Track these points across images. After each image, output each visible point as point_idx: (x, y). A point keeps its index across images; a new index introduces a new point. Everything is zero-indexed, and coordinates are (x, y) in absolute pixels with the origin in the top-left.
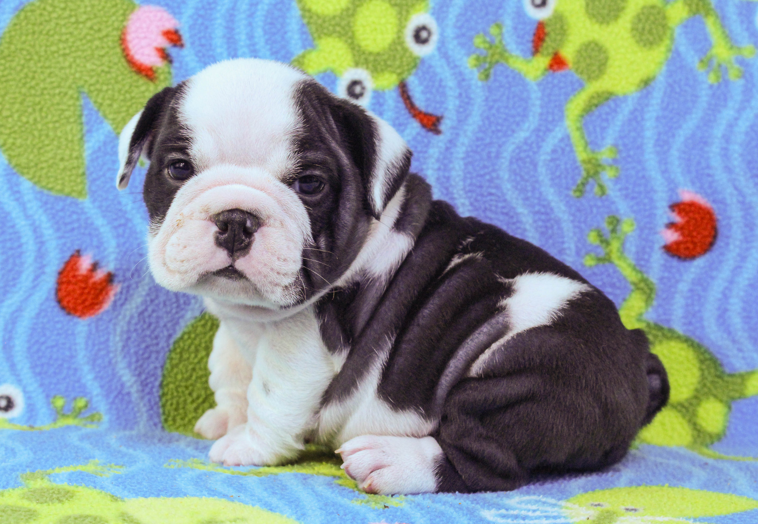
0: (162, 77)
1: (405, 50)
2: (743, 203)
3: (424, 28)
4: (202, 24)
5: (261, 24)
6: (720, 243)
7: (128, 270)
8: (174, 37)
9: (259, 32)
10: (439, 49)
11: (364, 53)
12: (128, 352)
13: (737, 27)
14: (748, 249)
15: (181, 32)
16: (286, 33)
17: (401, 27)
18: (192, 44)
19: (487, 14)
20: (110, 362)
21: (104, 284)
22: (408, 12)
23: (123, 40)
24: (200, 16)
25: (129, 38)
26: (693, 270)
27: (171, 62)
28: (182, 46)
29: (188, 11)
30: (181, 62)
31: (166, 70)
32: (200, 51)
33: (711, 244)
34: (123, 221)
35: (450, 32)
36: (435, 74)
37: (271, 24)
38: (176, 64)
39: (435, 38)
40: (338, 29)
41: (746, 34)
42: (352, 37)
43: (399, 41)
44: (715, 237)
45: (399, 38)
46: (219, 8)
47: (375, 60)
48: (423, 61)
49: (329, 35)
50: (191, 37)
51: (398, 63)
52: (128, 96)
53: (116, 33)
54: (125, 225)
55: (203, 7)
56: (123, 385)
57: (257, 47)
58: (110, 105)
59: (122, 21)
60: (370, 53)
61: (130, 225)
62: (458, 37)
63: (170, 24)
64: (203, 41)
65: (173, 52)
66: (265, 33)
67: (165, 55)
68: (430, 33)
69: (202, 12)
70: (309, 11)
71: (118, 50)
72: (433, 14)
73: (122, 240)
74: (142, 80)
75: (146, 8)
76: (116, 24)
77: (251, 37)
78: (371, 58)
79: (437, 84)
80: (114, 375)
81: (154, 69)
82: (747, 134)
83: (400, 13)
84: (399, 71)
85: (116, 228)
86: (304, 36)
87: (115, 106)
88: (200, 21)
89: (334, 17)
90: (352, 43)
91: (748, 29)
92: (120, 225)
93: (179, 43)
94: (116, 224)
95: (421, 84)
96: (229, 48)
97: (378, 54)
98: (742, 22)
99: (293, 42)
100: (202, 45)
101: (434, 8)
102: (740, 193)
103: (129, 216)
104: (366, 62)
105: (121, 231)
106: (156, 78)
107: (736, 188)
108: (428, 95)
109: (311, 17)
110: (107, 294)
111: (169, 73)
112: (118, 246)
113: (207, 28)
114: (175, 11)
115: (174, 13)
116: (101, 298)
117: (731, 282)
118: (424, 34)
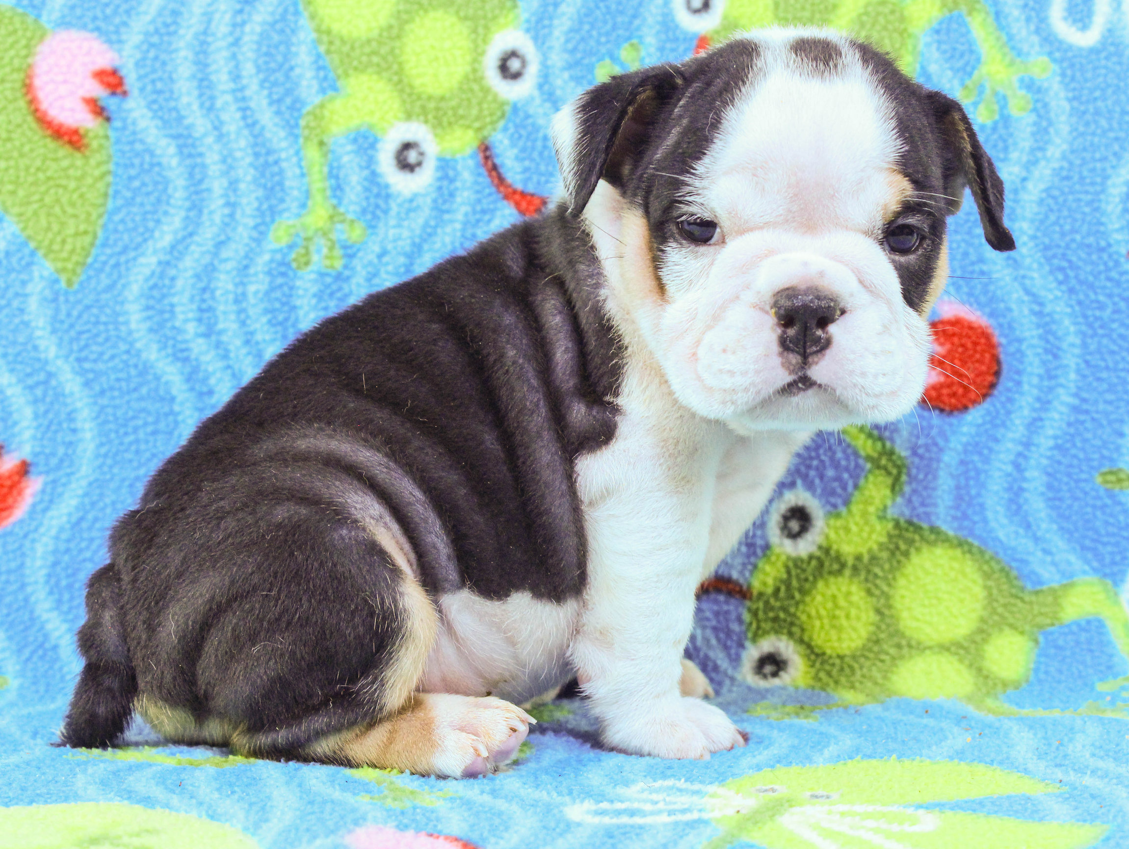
0: (95, 144)
1: (486, 91)
2: (1039, 314)
3: (514, 54)
4: (156, 58)
5: (251, 55)
6: (1005, 382)
7: (53, 454)
8: (111, 80)
9: (248, 69)
10: (540, 87)
11: (419, 98)
12: (57, 584)
13: (1021, 29)
14: (1051, 389)
15: (123, 72)
16: (292, 69)
17: (478, 54)
18: (142, 90)
19: (614, 28)
20: (26, 600)
21: (16, 478)
22: (487, 28)
23: (28, 87)
24: (152, 45)
25: (37, 82)
26: (965, 429)
27: (108, 119)
28: (125, 93)
29: (134, 37)
30: (124, 120)
31: (101, 132)
32: (154, 102)
33: (992, 386)
34: (42, 376)
35: (557, 59)
36: (536, 128)
37: (267, 54)
38: (117, 124)
39: (532, 71)
40: (375, 59)
41: (1035, 39)
42: (400, 72)
43: (475, 77)
44: (997, 374)
45: (475, 71)
46: (182, 32)
47: (437, 109)
48: (515, 109)
49: (361, 69)
50: (140, 78)
51: (474, 112)
52: (41, 176)
53: (19, 76)
54: (46, 382)
55: (157, 31)
56: (46, 637)
57: (248, 93)
58: (13, 193)
59: (27, 56)
60: (430, 98)
61: (53, 383)
62: (569, 67)
63: (105, 59)
64: (159, 85)
65: (111, 103)
66: (259, 70)
67: (98, 109)
68: (524, 63)
69: (155, 39)
70: (329, 32)
71: (22, 103)
72: (528, 30)
73: (42, 408)
74: (64, 151)
75: (64, 35)
76: (17, 62)
77: (236, 77)
78: (432, 105)
79: (539, 144)
80: (32, 619)
81: (82, 131)
82: (1041, 202)
83: (475, 31)
84: (477, 125)
85: (31, 388)
86: (322, 74)
87: (21, 193)
88: (152, 54)
89: (369, 41)
90: (400, 81)
91: (1037, 31)
92: (38, 384)
93: (119, 91)
94: (30, 381)
95: (513, 145)
96: (201, 95)
97: (442, 98)
98: (1028, 20)
99: (304, 83)
100: (159, 92)
101: (528, 21)
102: (1035, 299)
103: (50, 368)
104: (424, 110)
105: (39, 392)
106: (87, 146)
107: (1028, 292)
108: (527, 163)
109: (331, 43)
110: (20, 493)
111: (107, 137)
112: (36, 416)
113: (164, 63)
114: (113, 39)
115: (110, 42)
116: (10, 501)
117: (1028, 445)
118: (514, 65)
